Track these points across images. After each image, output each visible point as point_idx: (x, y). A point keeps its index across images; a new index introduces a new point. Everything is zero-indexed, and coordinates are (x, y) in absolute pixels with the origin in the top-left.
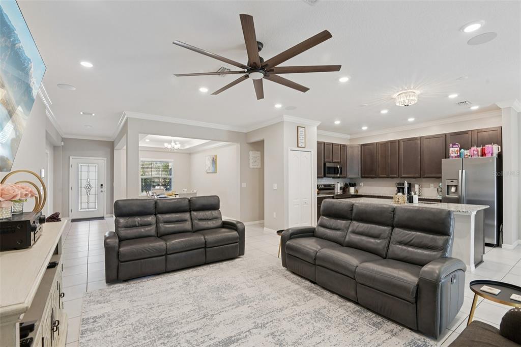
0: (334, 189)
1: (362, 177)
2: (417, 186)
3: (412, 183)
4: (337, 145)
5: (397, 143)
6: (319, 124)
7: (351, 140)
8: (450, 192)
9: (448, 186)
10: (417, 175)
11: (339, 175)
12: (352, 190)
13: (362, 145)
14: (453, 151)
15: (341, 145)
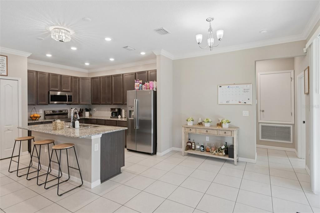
0: (67, 114)
1: (93, 104)
2: (123, 111)
3: (121, 108)
4: (68, 77)
5: (111, 78)
6: (30, 55)
7: (89, 74)
8: (131, 116)
9: (130, 111)
10: (121, 102)
11: (67, 102)
12: (87, 115)
13: (93, 78)
14: (137, 84)
15: (72, 77)
